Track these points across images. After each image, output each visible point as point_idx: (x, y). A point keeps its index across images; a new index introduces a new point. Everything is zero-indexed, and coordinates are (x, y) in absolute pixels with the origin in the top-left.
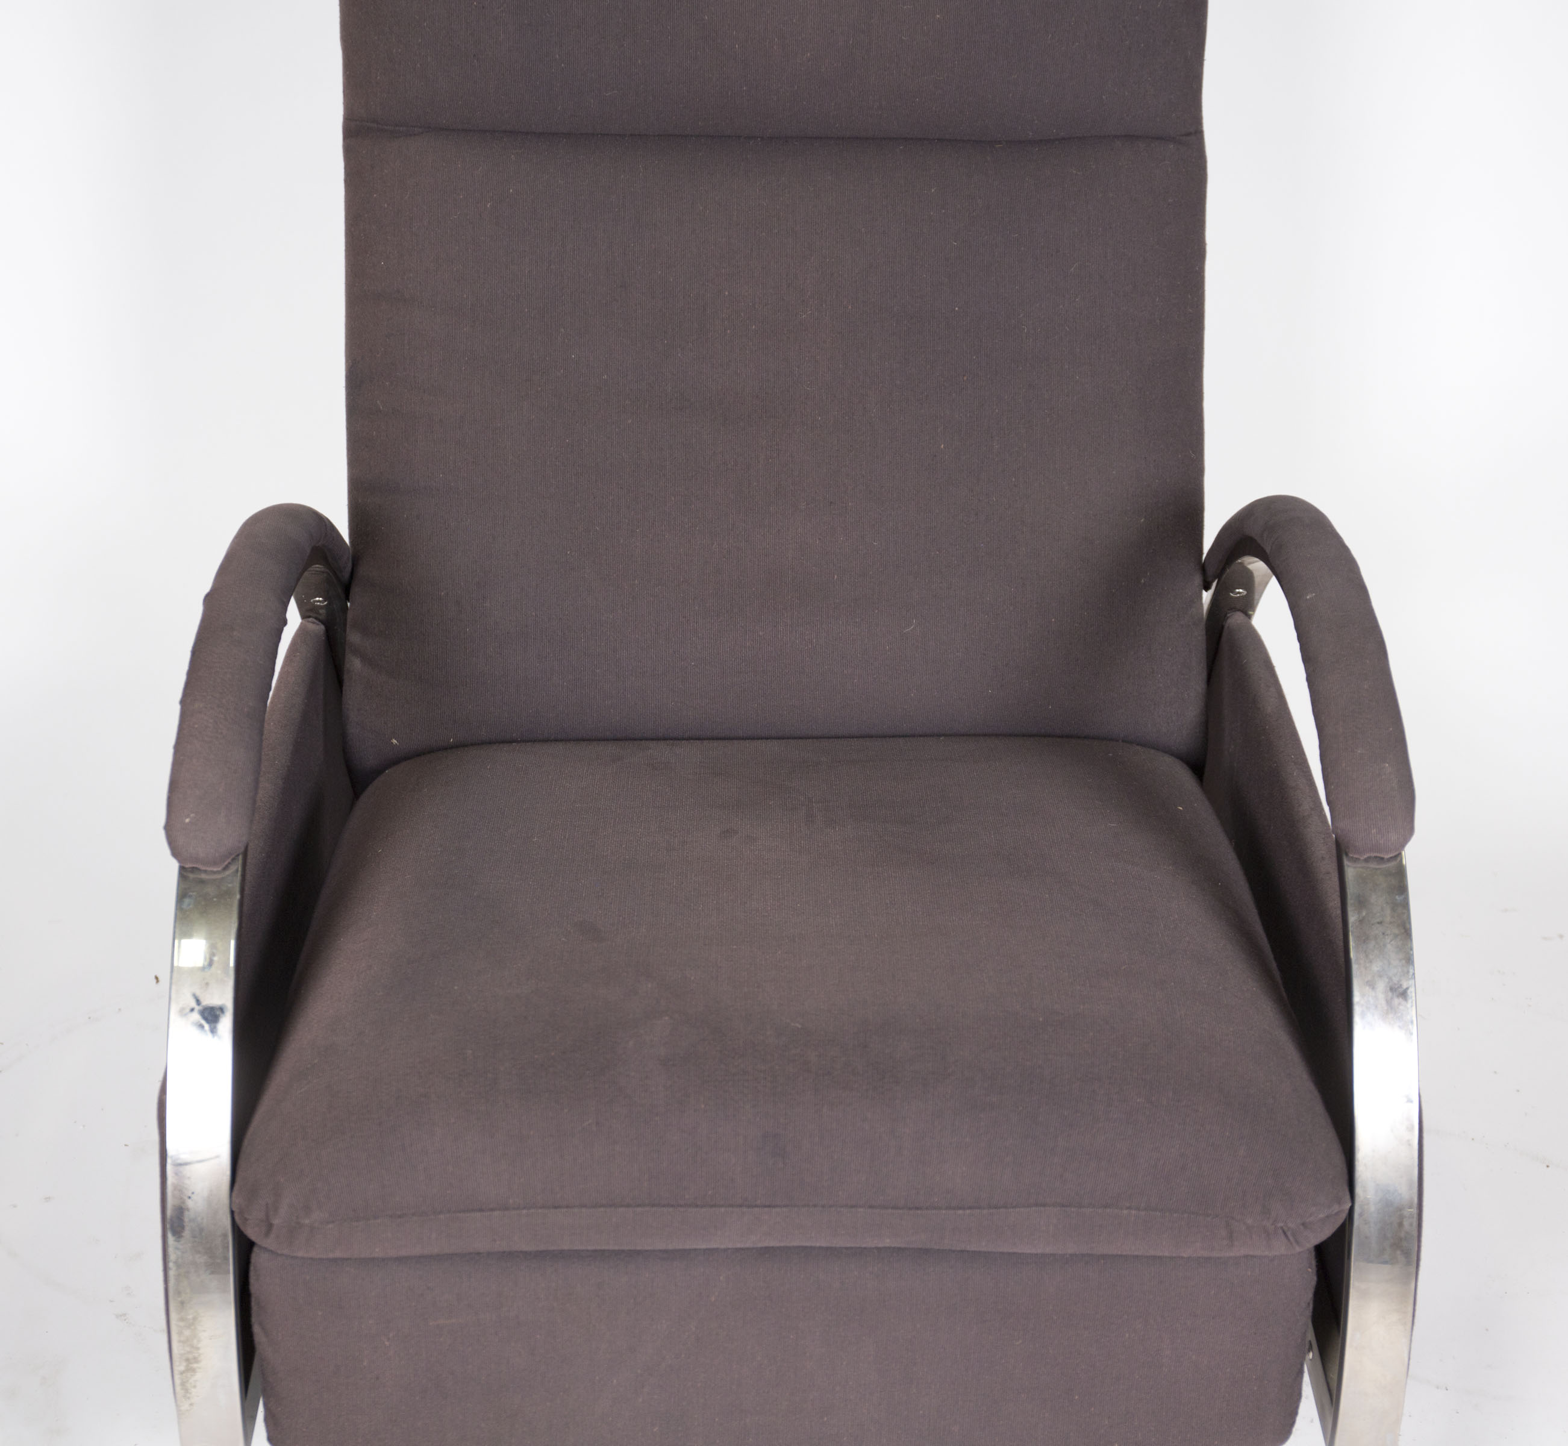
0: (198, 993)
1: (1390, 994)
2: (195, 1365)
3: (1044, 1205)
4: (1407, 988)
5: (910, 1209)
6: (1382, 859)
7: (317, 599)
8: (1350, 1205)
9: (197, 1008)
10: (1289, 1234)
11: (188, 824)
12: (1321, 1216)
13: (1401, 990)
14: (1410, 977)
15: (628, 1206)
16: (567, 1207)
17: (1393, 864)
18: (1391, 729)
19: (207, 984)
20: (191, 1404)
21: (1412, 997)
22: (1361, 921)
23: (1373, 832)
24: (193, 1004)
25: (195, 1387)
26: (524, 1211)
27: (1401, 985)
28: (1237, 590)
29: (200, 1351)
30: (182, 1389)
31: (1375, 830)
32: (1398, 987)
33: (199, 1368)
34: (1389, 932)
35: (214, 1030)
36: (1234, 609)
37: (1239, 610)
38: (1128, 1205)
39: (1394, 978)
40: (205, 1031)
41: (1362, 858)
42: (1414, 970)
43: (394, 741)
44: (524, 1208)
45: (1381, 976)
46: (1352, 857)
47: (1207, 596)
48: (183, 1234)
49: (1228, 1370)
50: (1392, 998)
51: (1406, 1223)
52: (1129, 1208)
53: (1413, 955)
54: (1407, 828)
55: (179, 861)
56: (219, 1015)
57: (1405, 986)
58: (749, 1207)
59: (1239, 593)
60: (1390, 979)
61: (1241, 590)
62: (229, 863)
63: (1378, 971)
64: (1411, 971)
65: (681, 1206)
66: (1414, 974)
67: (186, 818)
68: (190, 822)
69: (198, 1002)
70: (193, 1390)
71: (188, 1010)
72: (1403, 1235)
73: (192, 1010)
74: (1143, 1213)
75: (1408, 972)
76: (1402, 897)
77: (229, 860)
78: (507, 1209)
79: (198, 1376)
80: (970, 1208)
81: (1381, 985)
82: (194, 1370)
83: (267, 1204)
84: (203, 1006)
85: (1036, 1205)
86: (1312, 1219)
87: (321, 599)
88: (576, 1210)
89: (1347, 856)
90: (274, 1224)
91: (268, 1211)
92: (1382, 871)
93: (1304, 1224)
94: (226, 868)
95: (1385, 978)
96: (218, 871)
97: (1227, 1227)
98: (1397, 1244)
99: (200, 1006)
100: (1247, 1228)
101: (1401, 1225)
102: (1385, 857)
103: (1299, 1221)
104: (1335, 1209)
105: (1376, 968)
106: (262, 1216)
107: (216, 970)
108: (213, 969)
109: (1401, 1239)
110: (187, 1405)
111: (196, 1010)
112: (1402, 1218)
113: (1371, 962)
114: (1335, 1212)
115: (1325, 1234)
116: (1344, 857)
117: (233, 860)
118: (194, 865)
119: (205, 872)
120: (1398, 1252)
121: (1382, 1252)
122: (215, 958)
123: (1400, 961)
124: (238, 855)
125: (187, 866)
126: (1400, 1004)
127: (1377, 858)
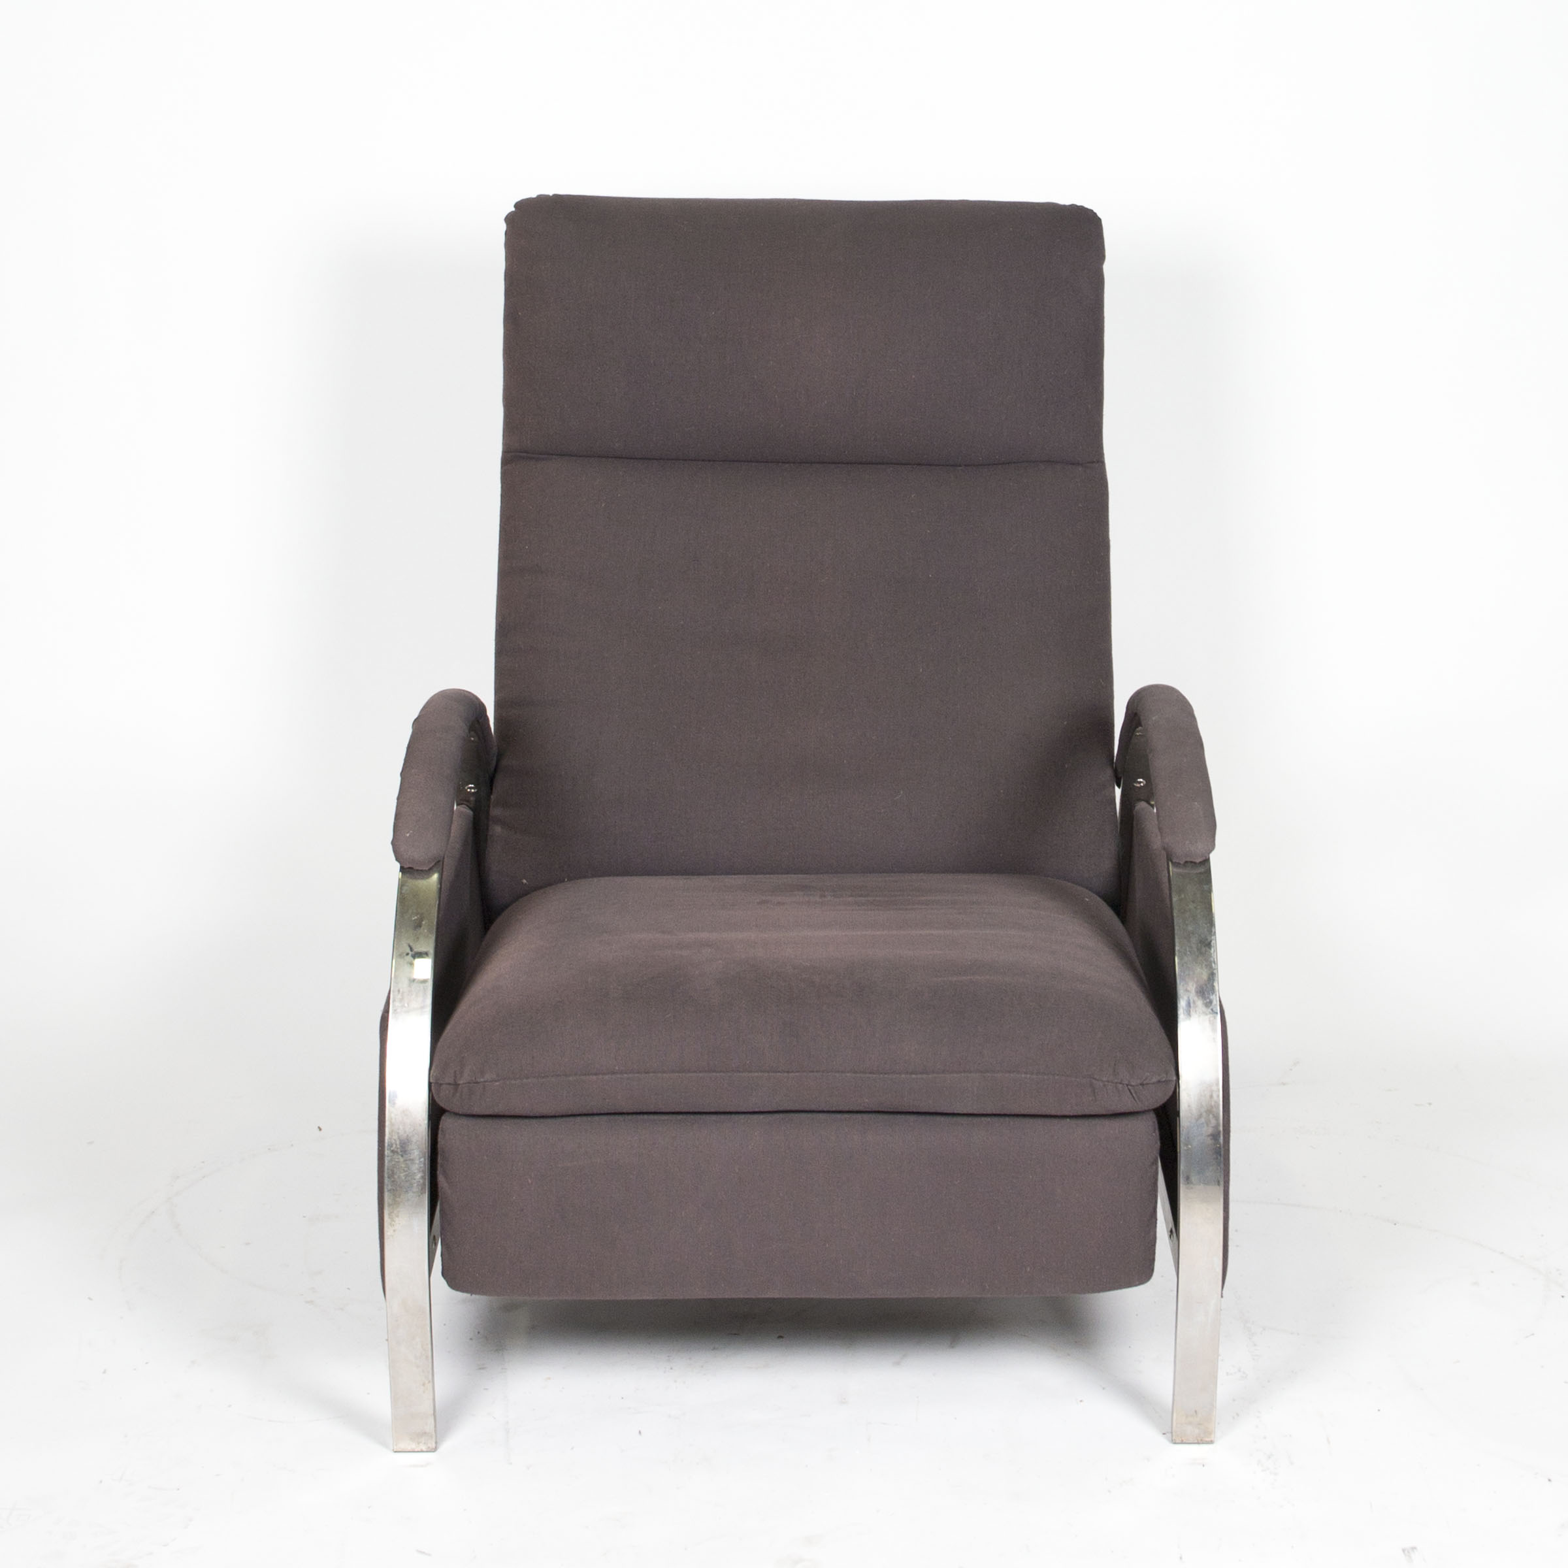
0: (411, 944)
1: (1200, 945)
4: (1211, 941)
6: (1195, 863)
7: (470, 785)
8: (1175, 1078)
9: (410, 953)
10: (1132, 1091)
11: (407, 839)
12: (1154, 1081)
13: (1207, 942)
14: (1213, 934)
16: (654, 1072)
17: (1202, 870)
18: (1200, 784)
19: (417, 939)
20: (395, 1230)
21: (1214, 947)
22: (1181, 900)
23: (1187, 844)
24: (408, 950)
26: (626, 1075)
27: (1207, 939)
28: (1139, 780)
30: (389, 1218)
31: (1189, 842)
32: (1205, 941)
33: (402, 1202)
34: (1198, 907)
36: (1139, 800)
37: (1143, 800)
41: (1182, 863)
42: (1215, 930)
43: (525, 881)
44: (626, 1073)
45: (1193, 934)
46: (1176, 862)
48: (396, 1102)
50: (1201, 948)
52: (1026, 1073)
53: (1214, 921)
54: (1212, 846)
55: (400, 863)
56: (425, 958)
57: (1209, 940)
58: (774, 1072)
59: (1141, 782)
60: (1200, 935)
61: (1141, 780)
62: (433, 866)
63: (1192, 930)
66: (1215, 932)
68: (410, 836)
69: (411, 949)
70: (397, 1219)
71: (405, 954)
72: (1213, 1103)
73: (408, 954)
74: (1034, 1076)
75: (1212, 931)
76: (1208, 886)
77: (433, 864)
78: (614, 1073)
79: (400, 1208)
81: (1194, 940)
82: (398, 1204)
83: (455, 1072)
85: (964, 1071)
87: (473, 786)
88: (659, 1075)
89: (1172, 862)
90: (459, 1085)
91: (455, 1077)
92: (1195, 872)
93: (1142, 1084)
94: (431, 869)
95: (1196, 935)
96: (425, 870)
97: (1091, 1085)
98: (1210, 1111)
99: (413, 953)
100: (1104, 1085)
101: (1211, 1096)
102: (1198, 861)
103: (1139, 1082)
104: (1163, 1077)
105: (1190, 928)
106: (451, 1080)
107: (424, 930)
108: (422, 928)
109: (1212, 1107)
110: (392, 1231)
111: (410, 955)
112: (1212, 1091)
113: (1187, 925)
114: (1164, 1079)
115: (1159, 1098)
116: (1170, 863)
117: (435, 864)
118: (410, 866)
119: (417, 870)
120: (1211, 1116)
121: (1200, 1116)
122: (424, 923)
123: (1206, 924)
124: (439, 861)
125: (406, 867)
126: (1206, 951)
127: (1191, 862)
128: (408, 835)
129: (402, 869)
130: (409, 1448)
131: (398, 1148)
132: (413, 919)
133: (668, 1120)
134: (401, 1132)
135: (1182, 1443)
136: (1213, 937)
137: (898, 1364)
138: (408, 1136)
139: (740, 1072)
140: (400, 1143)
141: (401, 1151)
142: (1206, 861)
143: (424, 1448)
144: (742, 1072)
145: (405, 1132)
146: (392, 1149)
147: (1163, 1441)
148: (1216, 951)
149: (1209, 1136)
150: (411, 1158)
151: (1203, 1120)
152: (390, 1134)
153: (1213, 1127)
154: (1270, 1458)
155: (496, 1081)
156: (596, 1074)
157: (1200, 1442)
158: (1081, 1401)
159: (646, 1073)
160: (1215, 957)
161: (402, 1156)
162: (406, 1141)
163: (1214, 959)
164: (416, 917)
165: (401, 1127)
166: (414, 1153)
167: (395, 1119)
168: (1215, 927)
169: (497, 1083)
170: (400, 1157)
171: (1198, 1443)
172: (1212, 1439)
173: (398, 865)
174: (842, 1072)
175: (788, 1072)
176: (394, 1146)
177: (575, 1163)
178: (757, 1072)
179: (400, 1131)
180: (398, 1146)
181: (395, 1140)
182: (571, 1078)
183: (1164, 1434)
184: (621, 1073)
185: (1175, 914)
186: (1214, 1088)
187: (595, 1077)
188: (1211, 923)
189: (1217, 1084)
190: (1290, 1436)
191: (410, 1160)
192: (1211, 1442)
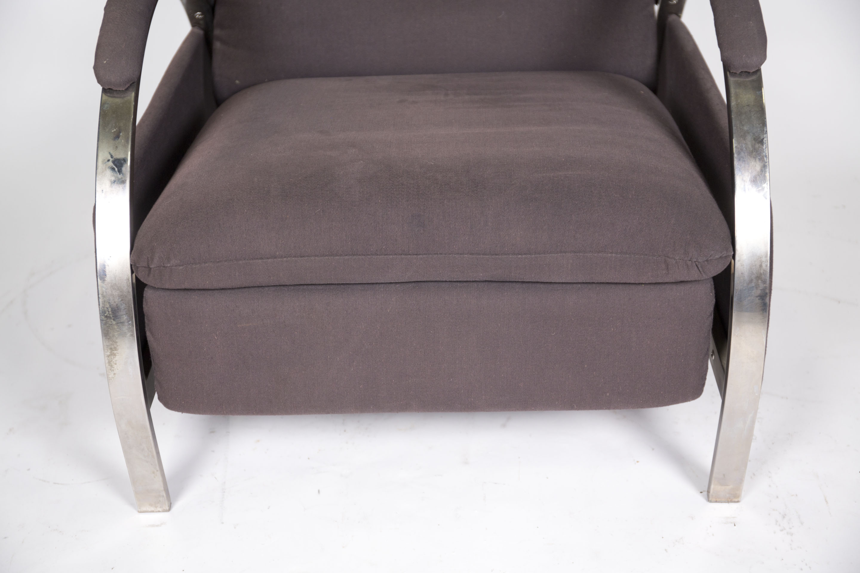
0: (111, 152)
1: (754, 142)
2: (115, 352)
3: (565, 252)
4: (763, 139)
5: (492, 255)
6: (749, 73)
8: (733, 253)
9: (111, 159)
10: (699, 266)
11: (105, 63)
12: (717, 257)
13: (760, 140)
14: (765, 133)
15: (341, 255)
16: (308, 256)
17: (754, 77)
18: (753, 6)
19: (117, 147)
20: (115, 374)
21: (766, 144)
22: (737, 104)
23: (743, 56)
24: (109, 158)
25: (116, 364)
26: (285, 259)
27: (760, 137)
29: (118, 344)
30: (109, 365)
31: (745, 55)
32: (758, 138)
33: (118, 353)
34: (753, 110)
35: (121, 171)
36: (671, 13)
37: (674, 13)
38: (611, 251)
39: (756, 134)
40: (116, 171)
41: (738, 73)
42: (767, 129)
43: (237, 82)
44: (285, 257)
45: (748, 133)
46: (733, 72)
47: (657, 8)
48: (106, 279)
49: (668, 350)
50: (755, 144)
51: (764, 265)
52: (612, 253)
53: (766, 121)
54: (763, 57)
55: (102, 85)
56: (123, 163)
57: (762, 138)
58: (405, 255)
59: (674, 2)
60: (754, 134)
62: (129, 87)
63: (747, 130)
64: (765, 129)
65: (369, 255)
66: (767, 131)
67: (104, 61)
68: (106, 63)
69: (112, 157)
70: (115, 366)
71: (107, 161)
72: (762, 272)
73: (109, 161)
75: (764, 130)
76: (760, 92)
77: (129, 85)
78: (275, 258)
79: (117, 358)
80: (525, 254)
81: (749, 138)
82: (115, 355)
83: (148, 257)
84: (114, 158)
85: (561, 252)
86: (711, 258)
88: (313, 258)
89: (730, 72)
90: (151, 268)
91: (148, 261)
92: (747, 80)
93: (707, 261)
94: (127, 89)
95: (751, 134)
96: (122, 90)
97: (665, 261)
98: (759, 277)
99: (113, 159)
100: (676, 263)
101: (761, 266)
102: (751, 71)
103: (705, 259)
104: (724, 254)
105: (745, 128)
106: (145, 264)
107: (122, 140)
108: (119, 140)
109: (761, 274)
110: (112, 375)
111: (111, 161)
112: (761, 262)
113: (743, 125)
114: (725, 255)
115: (719, 269)
116: (728, 73)
117: (131, 85)
118: (110, 87)
119: (116, 90)
120: (760, 281)
121: (751, 281)
122: (121, 134)
123: (759, 124)
124: (133, 83)
125: (106, 88)
126: (759, 147)
127: (746, 72)
128: (105, 62)
129: (104, 91)
130: (150, 510)
131: (110, 314)
132: (113, 131)
133: (323, 289)
134: (112, 302)
135: (716, 502)
136: (765, 136)
137: (504, 426)
138: (117, 305)
139: (378, 255)
140: (112, 310)
141: (113, 317)
142: (759, 71)
143: (160, 510)
144: (380, 255)
145: (115, 302)
146: (105, 315)
147: (701, 499)
148: (767, 147)
149: (757, 297)
150: (121, 321)
151: (753, 284)
152: (103, 304)
153: (761, 290)
154: (784, 517)
155: (180, 266)
156: (262, 258)
157: (729, 501)
158: (638, 462)
159: (301, 257)
160: (767, 152)
161: (114, 320)
162: (116, 309)
163: (766, 153)
164: (115, 130)
165: (111, 298)
166: (123, 317)
167: (106, 292)
168: (766, 127)
169: (181, 268)
170: (112, 321)
171: (728, 502)
172: (739, 500)
173: (100, 88)
174: (461, 254)
175: (416, 255)
176: (107, 313)
177: (250, 324)
178: (391, 255)
179: (110, 302)
180: (110, 313)
181: (107, 308)
182: (241, 262)
183: (701, 492)
184: (282, 257)
185: (733, 116)
186: (764, 259)
187: (260, 261)
188: (763, 123)
189: (766, 257)
190: (797, 495)
191: (121, 323)
192: (738, 502)
